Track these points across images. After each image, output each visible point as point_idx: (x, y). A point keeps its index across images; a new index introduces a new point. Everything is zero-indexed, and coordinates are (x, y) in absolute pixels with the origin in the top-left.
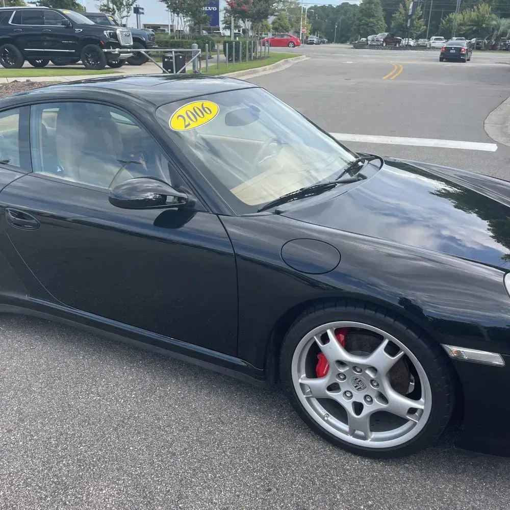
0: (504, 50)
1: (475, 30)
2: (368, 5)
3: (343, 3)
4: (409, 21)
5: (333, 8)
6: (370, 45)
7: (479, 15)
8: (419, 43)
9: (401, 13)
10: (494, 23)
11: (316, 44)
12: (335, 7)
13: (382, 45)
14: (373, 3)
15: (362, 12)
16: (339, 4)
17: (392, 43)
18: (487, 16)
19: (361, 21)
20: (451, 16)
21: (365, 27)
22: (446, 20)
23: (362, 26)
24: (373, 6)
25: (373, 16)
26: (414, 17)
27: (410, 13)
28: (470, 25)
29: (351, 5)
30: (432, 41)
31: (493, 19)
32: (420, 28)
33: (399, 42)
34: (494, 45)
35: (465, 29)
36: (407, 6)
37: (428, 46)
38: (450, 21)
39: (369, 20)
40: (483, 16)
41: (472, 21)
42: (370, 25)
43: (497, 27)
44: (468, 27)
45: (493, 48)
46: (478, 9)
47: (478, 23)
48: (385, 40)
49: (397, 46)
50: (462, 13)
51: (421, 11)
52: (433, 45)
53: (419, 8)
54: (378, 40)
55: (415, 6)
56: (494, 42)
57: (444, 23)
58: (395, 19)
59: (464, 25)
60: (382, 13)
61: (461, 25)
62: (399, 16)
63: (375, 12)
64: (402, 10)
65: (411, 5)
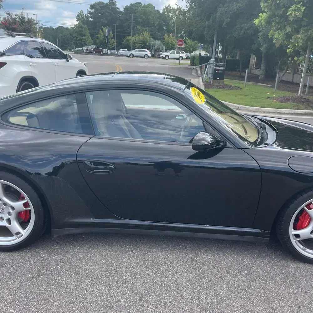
0: (159, 57)
1: (143, 46)
2: (80, 29)
3: (60, 26)
4: (107, 40)
5: (53, 29)
6: (85, 52)
7: (144, 38)
8: (112, 52)
9: (101, 35)
10: (152, 42)
12: (54, 28)
13: (93, 53)
14: (83, 28)
15: (77, 33)
17: (98, 51)
18: (148, 39)
19: (77, 38)
20: (128, 38)
21: (80, 41)
22: (126, 40)
23: (78, 41)
25: (84, 36)
26: (109, 37)
27: (107, 35)
29: (65, 28)
30: (121, 52)
31: (151, 41)
32: (113, 43)
33: (102, 51)
34: (154, 54)
35: (138, 45)
36: (104, 31)
37: (119, 54)
38: (128, 41)
39: (82, 38)
40: (146, 39)
41: (141, 41)
42: (83, 40)
43: (154, 45)
44: (139, 45)
45: (154, 56)
46: (143, 35)
47: (144, 42)
48: (94, 50)
49: (102, 53)
50: (134, 36)
51: (112, 34)
52: (122, 54)
53: (111, 32)
54: (90, 50)
55: (109, 31)
56: (154, 53)
57: (125, 41)
58: (98, 38)
59: (136, 43)
60: (89, 34)
61: (134, 43)
62: (100, 36)
63: (85, 33)
64: (102, 33)
65: (107, 31)
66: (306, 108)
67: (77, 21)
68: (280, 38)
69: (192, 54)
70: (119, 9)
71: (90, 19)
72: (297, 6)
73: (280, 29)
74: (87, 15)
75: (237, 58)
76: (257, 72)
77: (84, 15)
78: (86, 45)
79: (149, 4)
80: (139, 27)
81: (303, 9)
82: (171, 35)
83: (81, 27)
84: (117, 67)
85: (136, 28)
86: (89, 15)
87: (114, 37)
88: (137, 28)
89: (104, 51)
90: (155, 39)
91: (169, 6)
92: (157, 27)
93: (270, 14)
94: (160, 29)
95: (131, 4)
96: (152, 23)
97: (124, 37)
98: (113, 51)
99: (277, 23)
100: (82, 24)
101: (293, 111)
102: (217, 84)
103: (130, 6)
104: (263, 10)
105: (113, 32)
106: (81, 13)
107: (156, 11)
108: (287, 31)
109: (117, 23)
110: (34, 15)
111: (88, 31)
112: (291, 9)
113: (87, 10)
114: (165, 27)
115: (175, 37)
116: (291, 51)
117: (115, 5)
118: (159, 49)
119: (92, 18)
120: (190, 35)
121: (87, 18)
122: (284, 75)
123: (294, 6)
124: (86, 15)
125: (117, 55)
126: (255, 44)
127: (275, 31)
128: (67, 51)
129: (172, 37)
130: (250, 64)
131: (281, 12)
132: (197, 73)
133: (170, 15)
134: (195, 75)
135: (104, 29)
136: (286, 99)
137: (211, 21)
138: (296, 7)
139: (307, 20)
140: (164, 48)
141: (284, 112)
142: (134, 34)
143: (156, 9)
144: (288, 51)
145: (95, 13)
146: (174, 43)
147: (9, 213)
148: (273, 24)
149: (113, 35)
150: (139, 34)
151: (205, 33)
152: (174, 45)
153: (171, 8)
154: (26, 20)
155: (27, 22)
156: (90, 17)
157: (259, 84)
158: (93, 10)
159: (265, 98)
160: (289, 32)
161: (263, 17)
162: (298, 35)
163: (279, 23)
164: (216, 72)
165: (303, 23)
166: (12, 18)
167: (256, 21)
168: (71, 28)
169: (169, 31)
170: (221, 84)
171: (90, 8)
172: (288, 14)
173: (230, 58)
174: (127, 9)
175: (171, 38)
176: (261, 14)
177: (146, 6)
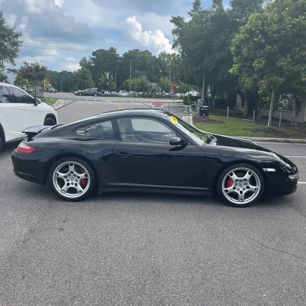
0: (155, 98)
1: (141, 88)
2: (84, 73)
3: (63, 71)
4: (108, 83)
5: (58, 73)
7: (142, 81)
9: (103, 78)
10: (150, 85)
11: (54, 92)
15: (81, 77)
16: (61, 71)
18: (146, 81)
19: (81, 81)
20: (127, 80)
22: (125, 82)
23: (82, 84)
24: (86, 74)
25: (87, 79)
26: (110, 80)
27: (108, 78)
28: (138, 86)
29: (68, 72)
30: (120, 93)
31: (148, 83)
32: (113, 86)
35: (136, 87)
36: (106, 75)
37: (119, 95)
38: (127, 83)
39: (85, 81)
40: (144, 81)
41: (139, 83)
42: (86, 83)
43: (151, 87)
45: (150, 97)
46: (141, 78)
47: (142, 84)
49: (103, 95)
50: (132, 79)
52: (121, 95)
53: (112, 76)
55: (109, 76)
56: (150, 94)
57: (124, 84)
58: (100, 81)
59: (135, 85)
60: (92, 78)
61: (133, 85)
62: (102, 80)
63: (88, 77)
64: (103, 77)
65: (108, 74)
66: (271, 137)
67: (80, 66)
68: (250, 83)
69: (186, 94)
70: (118, 55)
71: (92, 64)
72: (260, 60)
73: (249, 76)
74: (90, 61)
75: (225, 97)
76: (242, 109)
77: (87, 61)
78: (89, 88)
79: (146, 51)
80: (137, 71)
81: (264, 62)
82: (166, 78)
83: (85, 72)
84: (119, 107)
85: (134, 71)
86: (91, 60)
87: (114, 80)
88: (136, 71)
89: (105, 92)
90: (152, 81)
91: (164, 52)
92: (154, 71)
93: (241, 65)
94: (156, 72)
95: (130, 51)
96: (149, 67)
97: (123, 80)
98: (113, 93)
99: (246, 71)
100: (85, 69)
101: (261, 138)
102: (203, 119)
103: (129, 53)
104: (234, 62)
105: (114, 76)
106: (84, 59)
107: (152, 57)
108: (254, 78)
109: (117, 68)
110: (42, 61)
111: (91, 75)
112: (254, 62)
113: (90, 56)
114: (161, 70)
115: (170, 80)
116: (261, 92)
117: (115, 52)
118: (156, 90)
119: (94, 63)
120: (182, 78)
121: (90, 63)
122: (264, 111)
123: (257, 60)
124: (88, 61)
125: (117, 96)
126: (237, 86)
127: (246, 77)
128: (71, 92)
129: (167, 79)
130: (237, 102)
131: (248, 64)
132: (188, 111)
133: (166, 59)
134: (187, 112)
135: (105, 73)
136: (258, 130)
137: (199, 67)
138: (258, 60)
139: (269, 69)
140: (160, 89)
141: (254, 139)
142: (132, 77)
143: (153, 55)
144: (259, 92)
145: (97, 59)
146: (169, 84)
147: (77, 181)
148: (244, 72)
149: (113, 78)
150: (137, 77)
151: (194, 77)
152: (169, 87)
153: (167, 54)
154: (41, 68)
155: (41, 70)
156: (92, 63)
157: (243, 119)
158: (95, 57)
159: (242, 130)
160: (256, 78)
161: (236, 67)
162: (262, 81)
163: (248, 72)
164: (202, 109)
165: (266, 72)
166: (28, 67)
167: (231, 71)
168: (74, 72)
169: (165, 74)
170: (206, 119)
171: (92, 55)
172: (253, 65)
173: (219, 98)
174: (126, 55)
175: (166, 81)
176: (234, 65)
177: (143, 53)
